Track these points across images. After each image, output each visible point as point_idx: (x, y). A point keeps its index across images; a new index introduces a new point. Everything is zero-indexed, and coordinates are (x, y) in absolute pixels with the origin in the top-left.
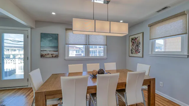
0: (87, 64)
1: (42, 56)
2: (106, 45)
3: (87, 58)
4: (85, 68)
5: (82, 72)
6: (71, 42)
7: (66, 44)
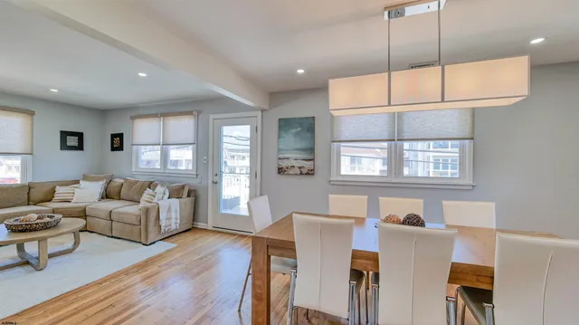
0: (380, 198)
1: (281, 171)
2: (472, 139)
3: (394, 181)
4: (373, 208)
5: (364, 219)
6: (345, 135)
7: (333, 142)
